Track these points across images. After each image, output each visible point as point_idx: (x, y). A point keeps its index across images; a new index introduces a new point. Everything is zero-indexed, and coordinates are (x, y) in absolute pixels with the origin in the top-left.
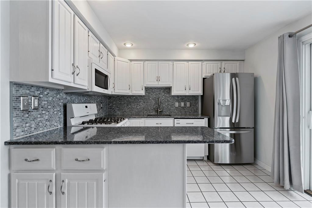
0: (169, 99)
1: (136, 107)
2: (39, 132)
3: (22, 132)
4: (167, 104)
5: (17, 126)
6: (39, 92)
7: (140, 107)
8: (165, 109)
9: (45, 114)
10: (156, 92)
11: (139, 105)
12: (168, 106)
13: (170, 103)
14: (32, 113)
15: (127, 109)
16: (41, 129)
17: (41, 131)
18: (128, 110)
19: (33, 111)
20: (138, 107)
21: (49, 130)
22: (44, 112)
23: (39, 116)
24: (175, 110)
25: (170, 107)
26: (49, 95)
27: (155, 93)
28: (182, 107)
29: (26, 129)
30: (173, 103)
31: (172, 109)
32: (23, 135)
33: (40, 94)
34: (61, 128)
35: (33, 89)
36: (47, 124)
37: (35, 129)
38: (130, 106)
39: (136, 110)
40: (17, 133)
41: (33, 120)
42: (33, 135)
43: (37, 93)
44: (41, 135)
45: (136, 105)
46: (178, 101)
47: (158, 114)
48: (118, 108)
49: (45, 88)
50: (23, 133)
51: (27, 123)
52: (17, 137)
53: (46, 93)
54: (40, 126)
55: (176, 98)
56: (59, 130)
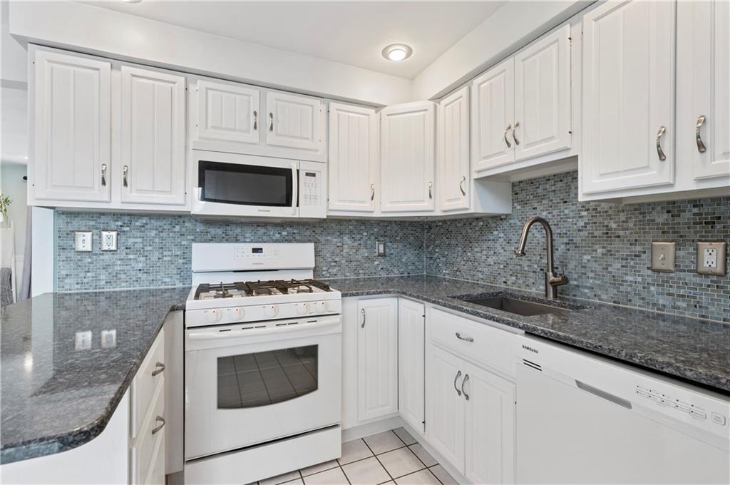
0: (614, 226)
1: (484, 257)
2: (118, 289)
3: (77, 284)
4: (600, 251)
5: (67, 275)
6: (119, 223)
7: (495, 258)
8: (592, 275)
9: (134, 259)
10: (551, 195)
11: (492, 252)
12: (610, 259)
13: (617, 244)
14: (102, 257)
15: (463, 263)
16: (123, 284)
17: (123, 287)
18: (465, 268)
19: (103, 254)
20: (489, 260)
21: (145, 288)
22: (131, 257)
23: (119, 262)
24: (652, 288)
25: (619, 266)
26: (148, 227)
27: (544, 202)
28: (707, 275)
29: (85, 280)
30: (638, 248)
31: (629, 278)
32: (77, 289)
33: (121, 226)
34: (184, 289)
35: (104, 219)
36: (140, 278)
37: (106, 282)
38: (469, 254)
39: (486, 270)
40: (67, 284)
41: (104, 268)
42: (103, 292)
43: (113, 225)
44: (123, 295)
45: (484, 252)
46: (671, 236)
47: (546, 295)
48: (444, 259)
49: (135, 215)
50: (78, 286)
51: (88, 272)
52: (67, 290)
53: (138, 224)
54: (120, 279)
55: (662, 218)
56: (177, 292)
